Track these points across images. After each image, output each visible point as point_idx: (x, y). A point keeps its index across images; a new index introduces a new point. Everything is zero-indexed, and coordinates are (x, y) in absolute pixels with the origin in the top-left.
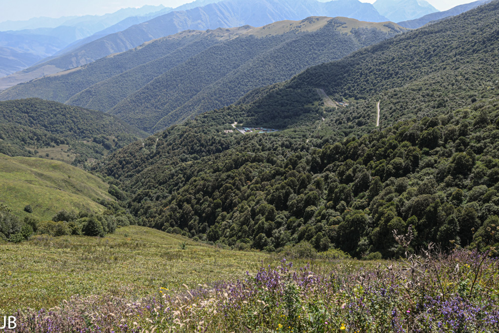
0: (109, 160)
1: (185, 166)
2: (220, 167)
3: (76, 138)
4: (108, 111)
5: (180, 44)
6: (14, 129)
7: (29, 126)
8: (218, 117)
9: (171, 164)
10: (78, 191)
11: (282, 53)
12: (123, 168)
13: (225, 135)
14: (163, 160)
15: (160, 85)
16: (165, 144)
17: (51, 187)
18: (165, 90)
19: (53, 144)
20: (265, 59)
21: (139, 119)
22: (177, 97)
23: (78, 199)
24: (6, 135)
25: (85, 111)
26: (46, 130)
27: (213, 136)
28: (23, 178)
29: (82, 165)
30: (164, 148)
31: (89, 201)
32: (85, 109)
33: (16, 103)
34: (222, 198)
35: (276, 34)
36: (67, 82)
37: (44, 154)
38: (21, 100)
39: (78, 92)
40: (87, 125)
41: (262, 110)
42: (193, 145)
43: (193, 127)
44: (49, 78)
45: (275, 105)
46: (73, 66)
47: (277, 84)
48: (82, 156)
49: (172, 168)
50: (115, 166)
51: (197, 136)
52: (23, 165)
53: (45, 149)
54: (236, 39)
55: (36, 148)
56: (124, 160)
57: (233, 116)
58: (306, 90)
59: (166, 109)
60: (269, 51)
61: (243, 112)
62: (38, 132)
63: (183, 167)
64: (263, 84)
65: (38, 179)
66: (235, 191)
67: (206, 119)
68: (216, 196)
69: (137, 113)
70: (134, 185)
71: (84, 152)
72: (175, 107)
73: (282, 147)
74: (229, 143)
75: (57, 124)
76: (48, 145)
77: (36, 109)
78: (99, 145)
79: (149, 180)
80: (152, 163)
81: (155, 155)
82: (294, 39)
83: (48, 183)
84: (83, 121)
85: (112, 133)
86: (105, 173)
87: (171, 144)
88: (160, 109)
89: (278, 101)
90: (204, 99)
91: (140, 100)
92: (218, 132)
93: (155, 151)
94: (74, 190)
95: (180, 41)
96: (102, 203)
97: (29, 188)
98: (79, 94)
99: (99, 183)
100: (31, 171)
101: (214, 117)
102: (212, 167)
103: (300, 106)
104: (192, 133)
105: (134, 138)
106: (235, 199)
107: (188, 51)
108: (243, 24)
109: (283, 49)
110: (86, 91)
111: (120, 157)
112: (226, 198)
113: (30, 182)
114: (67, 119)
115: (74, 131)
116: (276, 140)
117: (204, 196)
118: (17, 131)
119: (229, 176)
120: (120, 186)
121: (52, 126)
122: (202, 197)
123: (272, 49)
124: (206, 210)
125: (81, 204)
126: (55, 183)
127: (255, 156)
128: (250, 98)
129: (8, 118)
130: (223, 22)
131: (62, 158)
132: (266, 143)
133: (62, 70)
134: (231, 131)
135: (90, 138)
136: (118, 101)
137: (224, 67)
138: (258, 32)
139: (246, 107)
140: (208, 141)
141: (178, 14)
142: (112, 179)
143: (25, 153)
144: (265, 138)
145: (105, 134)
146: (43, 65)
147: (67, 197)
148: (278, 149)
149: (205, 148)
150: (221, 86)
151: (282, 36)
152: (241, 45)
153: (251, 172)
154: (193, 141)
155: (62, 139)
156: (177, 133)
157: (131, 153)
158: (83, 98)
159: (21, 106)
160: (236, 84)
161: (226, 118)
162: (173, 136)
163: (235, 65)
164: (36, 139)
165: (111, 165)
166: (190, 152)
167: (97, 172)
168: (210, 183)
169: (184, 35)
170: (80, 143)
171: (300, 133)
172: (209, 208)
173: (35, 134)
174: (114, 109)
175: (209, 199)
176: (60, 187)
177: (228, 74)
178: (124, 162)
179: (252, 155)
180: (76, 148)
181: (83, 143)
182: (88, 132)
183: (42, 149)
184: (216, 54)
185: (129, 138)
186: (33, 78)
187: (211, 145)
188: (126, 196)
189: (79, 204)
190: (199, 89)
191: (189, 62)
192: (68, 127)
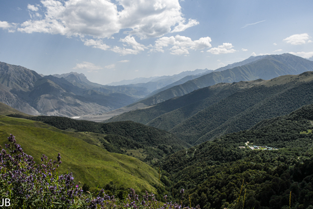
0: (165, 160)
1: (210, 168)
2: (231, 171)
3: (149, 145)
4: (170, 130)
5: (216, 91)
6: (116, 137)
7: (125, 136)
8: (236, 137)
9: (201, 166)
10: (142, 176)
11: (284, 96)
12: (172, 166)
13: (239, 150)
14: (198, 163)
15: (202, 116)
16: (200, 152)
17: (127, 172)
18: (204, 119)
19: (135, 147)
20: (272, 100)
21: (187, 136)
22: (212, 123)
23: (140, 181)
24: (112, 140)
25: (156, 130)
26: (133, 139)
27: (231, 150)
28: (113, 165)
29: (150, 162)
30: (199, 155)
31: (147, 184)
32: (156, 128)
33: (120, 123)
34: (227, 192)
35: (280, 84)
36: (149, 113)
37: (129, 153)
38: (123, 122)
39: (153, 119)
40: (156, 138)
41: (267, 134)
42: (217, 155)
43: (218, 143)
44: (139, 110)
45: (277, 131)
46: (153, 103)
47: (280, 117)
48: (150, 156)
49: (201, 169)
50: (168, 164)
51: (220, 149)
52: (115, 158)
53: (131, 150)
54: (252, 88)
55: (126, 149)
56: (174, 161)
57: (246, 137)
58: (302, 121)
59: (204, 131)
60: (275, 95)
61: (254, 135)
62: (129, 140)
63: (208, 169)
64: (270, 117)
65: (121, 167)
66: (236, 188)
67: (227, 138)
68: (223, 190)
69: (186, 132)
70: (177, 177)
71: (152, 154)
72: (210, 130)
73: (278, 161)
74: (241, 155)
75: (140, 136)
76: (132, 148)
77: (130, 127)
78: (161, 151)
79: (186, 175)
80: (190, 165)
81: (193, 160)
82: (294, 87)
83: (126, 170)
84: (154, 135)
85: (170, 144)
86: (162, 168)
87: (203, 153)
88: (201, 131)
89: (279, 129)
90: (229, 125)
91: (189, 124)
92: (235, 147)
93: (193, 157)
94: (140, 176)
95: (216, 89)
96: (155, 186)
97: (114, 171)
98: (154, 119)
99: (155, 173)
100: (118, 162)
101: (233, 137)
102: (226, 170)
103: (296, 133)
104: (217, 147)
105: (182, 148)
106: (235, 193)
107: (220, 96)
108: (258, 78)
109: (286, 93)
110: (158, 118)
111: (172, 159)
112: (230, 192)
113: (116, 168)
114: (145, 134)
115: (148, 141)
116: (275, 155)
117: (215, 189)
118: (118, 138)
119: (233, 177)
120: (169, 177)
121: (136, 137)
122: (214, 190)
123: (277, 94)
124: (216, 199)
125: (142, 185)
126: (130, 170)
127: (256, 165)
128: (260, 126)
129: (115, 131)
130: (244, 78)
131: (139, 156)
132: (267, 157)
133: (146, 106)
134: (244, 147)
135: (157, 146)
136: (176, 124)
137: (243, 105)
138: (267, 83)
139: (256, 132)
140: (227, 153)
141: (216, 74)
142: (165, 172)
143: (120, 151)
144: (266, 154)
145: (166, 144)
146: (137, 103)
147: (134, 179)
148: (275, 162)
149: (225, 158)
150: (241, 117)
151: (285, 85)
152: (255, 91)
153: (249, 176)
154: (218, 152)
155: (141, 145)
156: (208, 147)
157: (178, 157)
158: (156, 122)
159: (122, 125)
160: (251, 117)
161: (241, 138)
162: (206, 148)
163: (251, 104)
164: (127, 144)
165: (166, 163)
166: (215, 159)
167: (157, 166)
168: (221, 181)
169: (218, 86)
170: (150, 148)
171: (293, 151)
172: (218, 198)
173: (127, 141)
174: (173, 129)
175: (218, 192)
176: (132, 173)
177: (246, 110)
178: (174, 162)
179: (254, 164)
180: (148, 151)
181: (152, 148)
182: (156, 142)
183: (129, 150)
184: (239, 97)
185: (179, 148)
186: (131, 110)
187: (229, 156)
188: (171, 184)
189: (140, 185)
190: (226, 119)
191: (221, 102)
192: (145, 138)
